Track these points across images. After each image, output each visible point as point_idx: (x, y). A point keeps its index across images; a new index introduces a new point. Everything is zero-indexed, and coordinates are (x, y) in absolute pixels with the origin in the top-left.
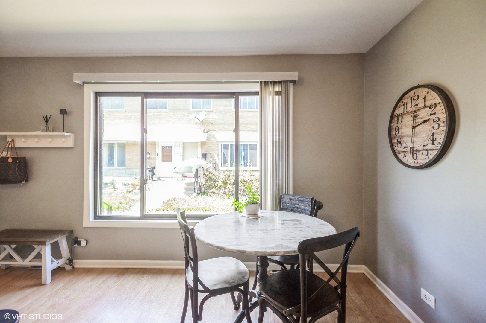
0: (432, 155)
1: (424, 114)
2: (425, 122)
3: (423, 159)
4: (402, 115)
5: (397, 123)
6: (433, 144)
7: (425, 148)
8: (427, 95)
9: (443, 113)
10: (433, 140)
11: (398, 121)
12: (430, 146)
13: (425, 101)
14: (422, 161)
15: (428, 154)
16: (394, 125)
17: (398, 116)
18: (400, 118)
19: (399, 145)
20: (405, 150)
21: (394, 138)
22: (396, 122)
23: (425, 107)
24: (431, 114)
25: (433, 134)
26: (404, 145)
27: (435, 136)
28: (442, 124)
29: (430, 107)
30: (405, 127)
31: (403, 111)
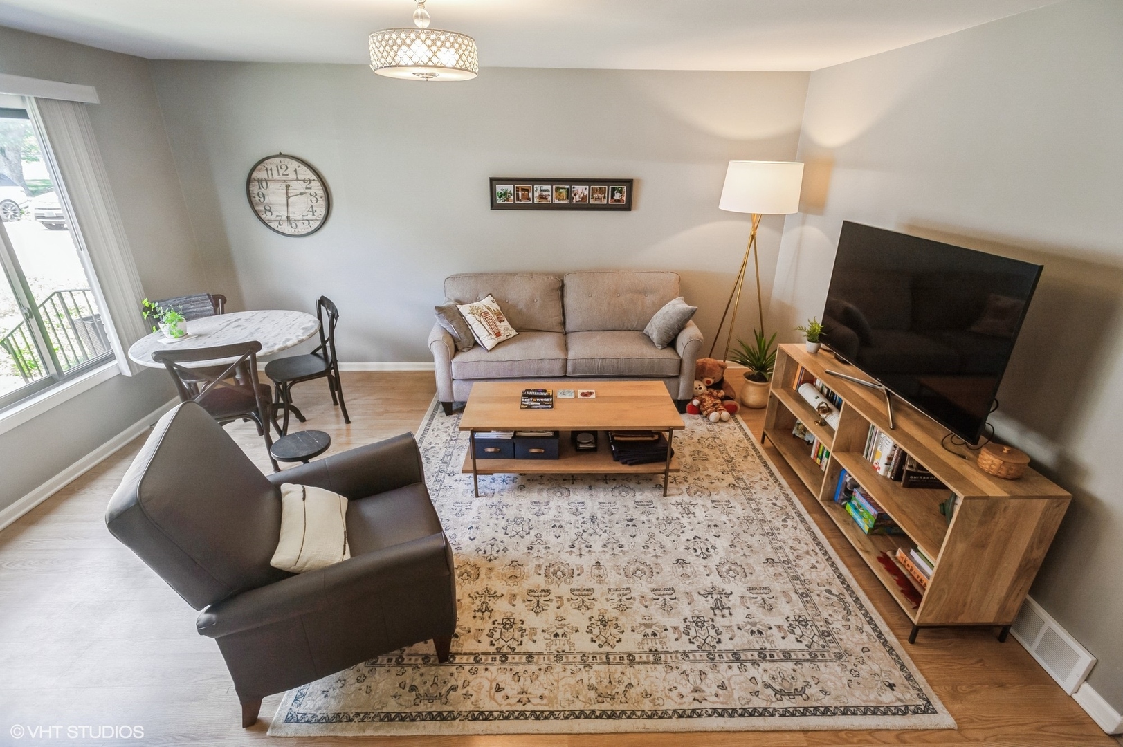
0: (315, 225)
1: (297, 187)
2: (301, 194)
3: (303, 228)
4: (266, 181)
5: (260, 188)
6: (313, 215)
7: (304, 218)
8: (298, 169)
9: (319, 190)
10: (313, 212)
11: (260, 186)
12: (310, 217)
13: (296, 174)
14: (303, 230)
15: (309, 224)
16: (255, 188)
17: (260, 181)
18: (264, 184)
19: (269, 213)
20: (279, 218)
21: (257, 204)
22: (258, 187)
23: (297, 179)
24: (307, 188)
25: (312, 207)
26: (275, 214)
27: (315, 209)
28: (319, 199)
29: (304, 181)
30: (274, 195)
31: (266, 177)
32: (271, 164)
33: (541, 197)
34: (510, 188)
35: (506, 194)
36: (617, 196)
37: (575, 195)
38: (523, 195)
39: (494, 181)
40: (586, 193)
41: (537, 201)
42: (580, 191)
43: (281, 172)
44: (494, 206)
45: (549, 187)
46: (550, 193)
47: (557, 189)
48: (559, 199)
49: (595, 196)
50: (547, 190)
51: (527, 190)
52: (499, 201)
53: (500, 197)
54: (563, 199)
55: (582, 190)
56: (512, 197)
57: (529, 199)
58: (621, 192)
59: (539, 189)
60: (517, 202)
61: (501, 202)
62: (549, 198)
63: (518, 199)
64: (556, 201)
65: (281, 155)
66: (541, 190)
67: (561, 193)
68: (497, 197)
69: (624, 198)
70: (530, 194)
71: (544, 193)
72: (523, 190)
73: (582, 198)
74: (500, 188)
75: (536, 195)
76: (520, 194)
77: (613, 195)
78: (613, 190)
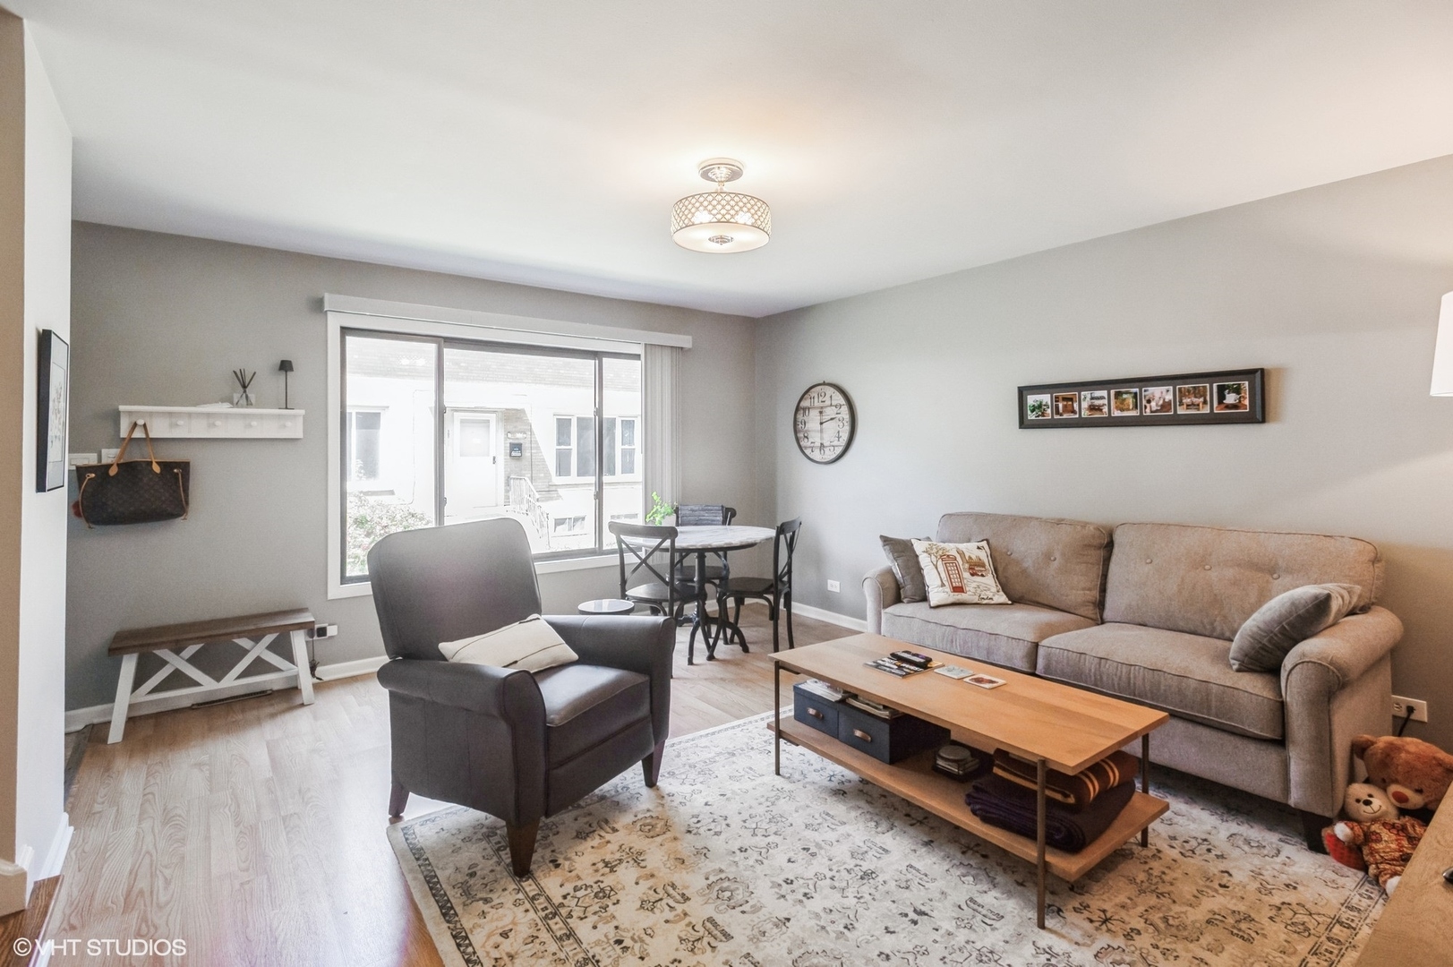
0: (839, 450)
1: (830, 412)
2: (832, 419)
3: (830, 455)
4: (809, 409)
6: (840, 440)
7: (832, 444)
8: (832, 394)
9: (847, 414)
10: (841, 438)
11: (804, 413)
12: (836, 443)
13: (830, 399)
15: (833, 450)
16: (800, 417)
17: (804, 409)
18: (807, 412)
19: (806, 440)
20: (813, 445)
21: (800, 431)
22: (802, 415)
23: (831, 405)
24: (837, 413)
25: (839, 432)
26: (811, 440)
27: (841, 434)
28: (846, 424)
29: (836, 406)
30: (812, 421)
31: (809, 405)
32: (814, 393)
33: (1093, 408)
34: (1046, 398)
35: (1040, 406)
36: (1231, 398)
37: (1149, 401)
38: (1065, 407)
39: (1023, 392)
40: (1169, 397)
41: (1085, 414)
42: (1157, 395)
43: (821, 399)
44: (1023, 423)
45: (1104, 393)
46: (1106, 402)
47: (1118, 395)
48: (1122, 410)
49: (1187, 401)
50: (1102, 398)
51: (1071, 400)
52: (1031, 416)
53: (1032, 411)
54: (1128, 410)
55: (1161, 394)
56: (1049, 411)
57: (1073, 412)
58: (1237, 390)
59: (1089, 396)
60: (1056, 417)
61: (1033, 418)
62: (1105, 409)
63: (1058, 413)
64: (1117, 413)
65: (824, 384)
66: (1092, 398)
67: (1125, 399)
68: (1029, 412)
69: (1247, 402)
70: (1076, 406)
71: (1097, 402)
72: (1065, 399)
73: (1162, 406)
74: (1032, 400)
75: (1085, 405)
76: (1061, 405)
77: (1221, 398)
78: (1221, 390)
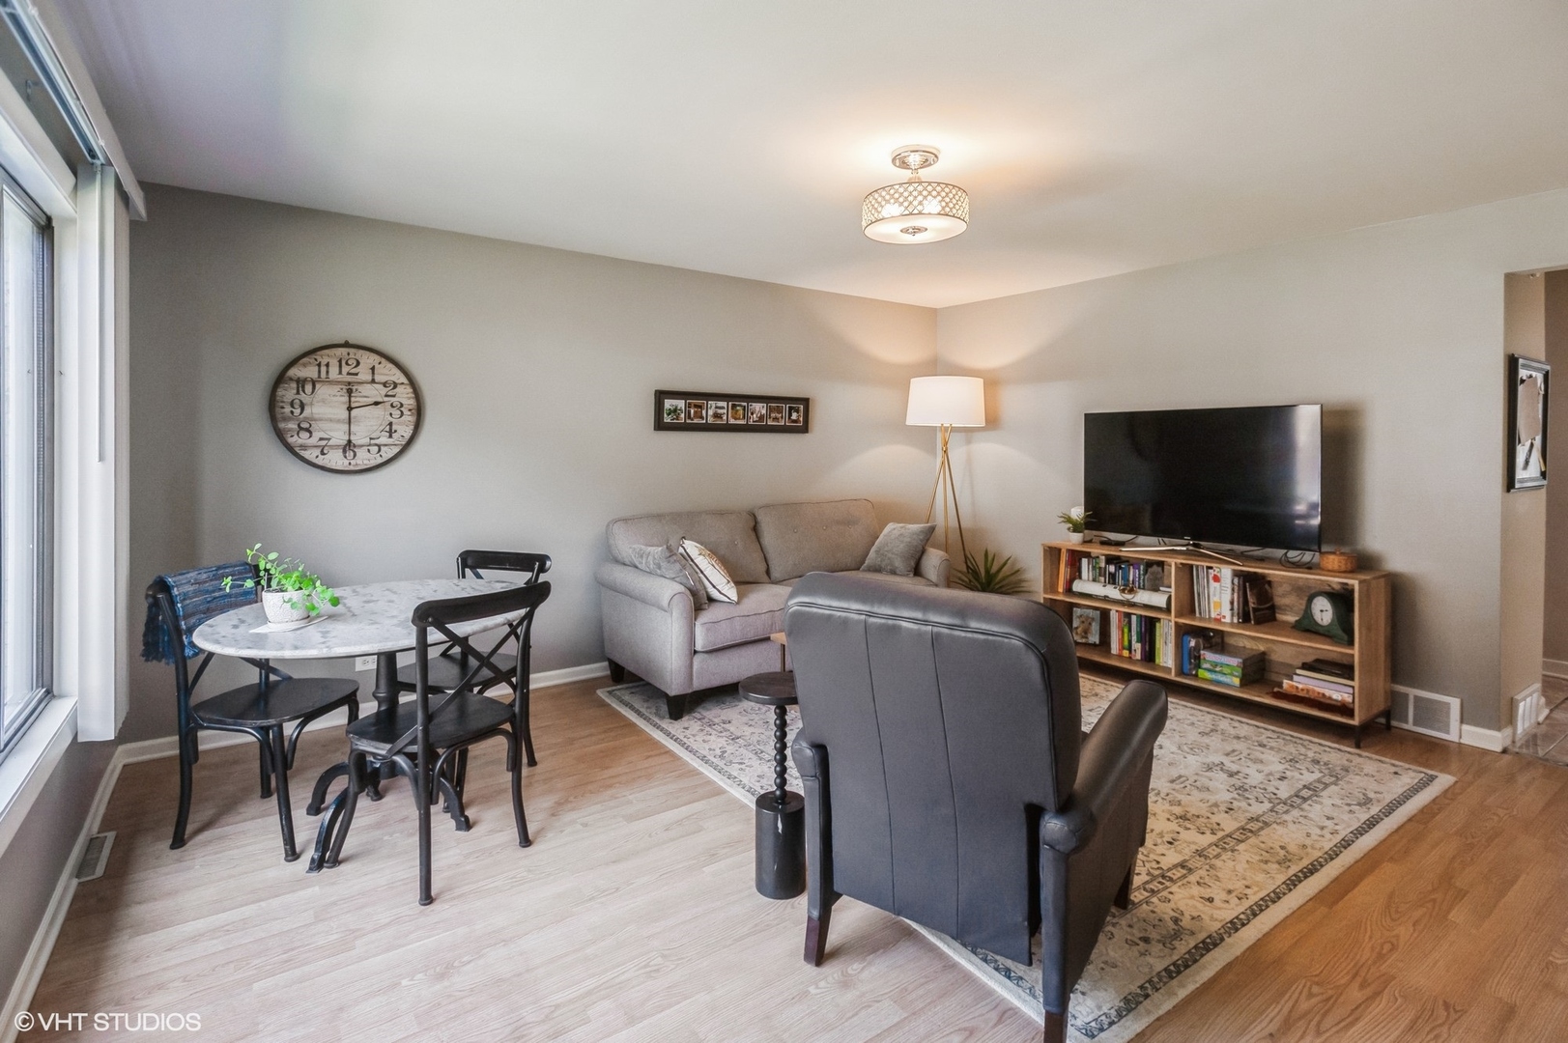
0: (389, 452)
1: (370, 392)
2: (376, 403)
3: (366, 459)
4: (313, 382)
5: (298, 393)
6: (391, 436)
7: (373, 442)
8: (377, 366)
9: (409, 398)
10: (391, 434)
11: (300, 390)
12: (384, 440)
13: (373, 373)
14: (365, 462)
15: (379, 451)
16: (287, 394)
17: (301, 383)
18: (308, 388)
19: (304, 435)
20: (324, 443)
21: (285, 419)
22: (295, 391)
23: (373, 381)
24: (386, 396)
25: (391, 424)
26: (317, 435)
27: (394, 427)
28: (406, 412)
29: (385, 384)
30: (326, 406)
31: (315, 376)
32: (330, 357)
33: (717, 416)
34: (681, 404)
35: (675, 410)
36: (794, 416)
37: (752, 414)
38: (695, 412)
39: (661, 395)
40: (764, 412)
41: (711, 420)
42: (757, 410)
43: (345, 369)
44: (660, 425)
45: (724, 404)
46: (725, 411)
47: (734, 406)
48: (736, 419)
49: (773, 415)
50: (723, 408)
51: (700, 407)
52: (667, 419)
53: (668, 414)
54: (739, 419)
55: (759, 408)
56: (683, 415)
57: (702, 418)
58: (797, 411)
59: (714, 406)
60: (688, 421)
61: (669, 421)
62: (725, 418)
63: (689, 417)
64: (732, 421)
65: (346, 345)
66: (716, 407)
67: (737, 411)
68: (665, 415)
69: (801, 419)
70: (704, 412)
71: (720, 411)
72: (696, 406)
73: (760, 418)
74: (668, 404)
75: (710, 412)
76: (692, 411)
77: (790, 415)
78: (791, 409)
